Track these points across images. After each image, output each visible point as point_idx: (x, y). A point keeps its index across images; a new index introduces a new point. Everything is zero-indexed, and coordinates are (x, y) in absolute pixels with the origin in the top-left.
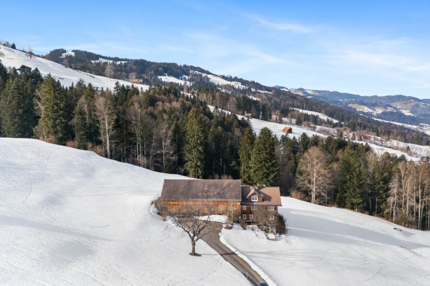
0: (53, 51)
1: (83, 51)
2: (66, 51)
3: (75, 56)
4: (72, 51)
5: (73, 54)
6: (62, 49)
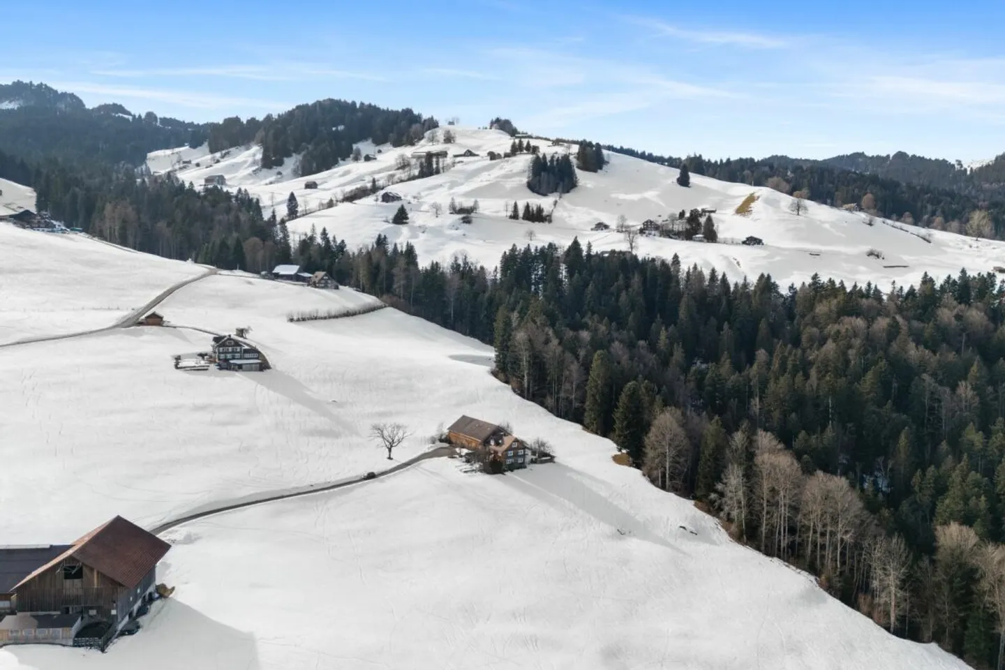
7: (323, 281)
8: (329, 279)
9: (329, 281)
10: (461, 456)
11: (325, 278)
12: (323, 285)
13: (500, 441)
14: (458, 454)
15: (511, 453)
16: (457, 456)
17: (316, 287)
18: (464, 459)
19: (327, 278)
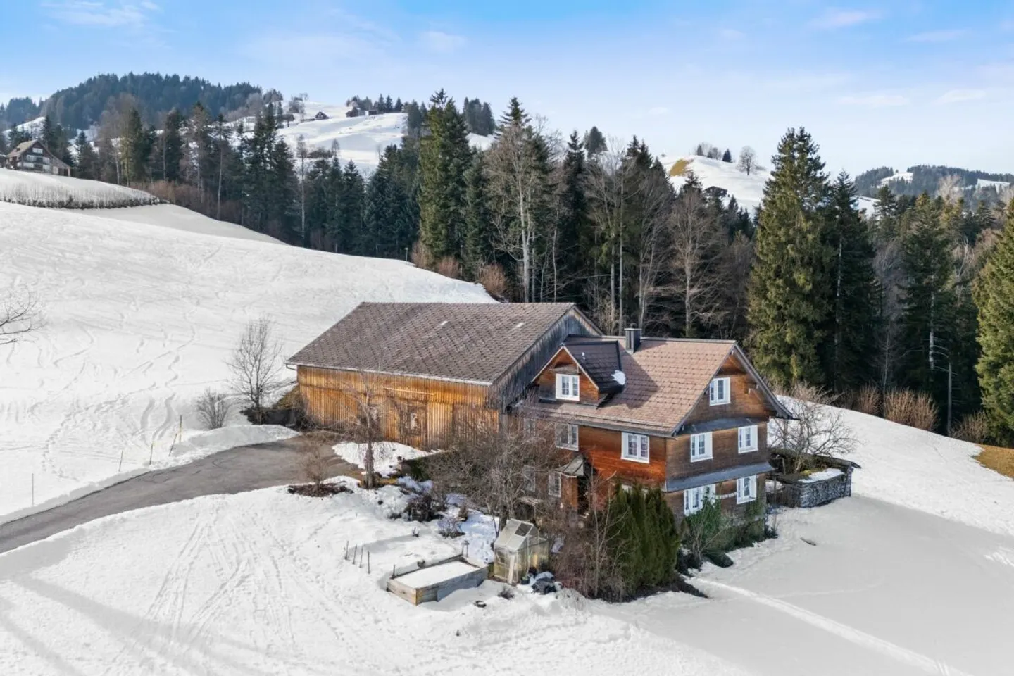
0: (862, 176)
1: (934, 167)
2: (894, 171)
3: (913, 182)
4: (909, 170)
5: (908, 177)
6: (885, 169)
7: (32, 157)
8: (45, 154)
9: (46, 159)
10: (374, 482)
11: (35, 150)
12: (32, 165)
13: (620, 377)
14: (353, 470)
15: (703, 446)
16: (351, 482)
17: (17, 168)
18: (394, 498)
19: (40, 151)
